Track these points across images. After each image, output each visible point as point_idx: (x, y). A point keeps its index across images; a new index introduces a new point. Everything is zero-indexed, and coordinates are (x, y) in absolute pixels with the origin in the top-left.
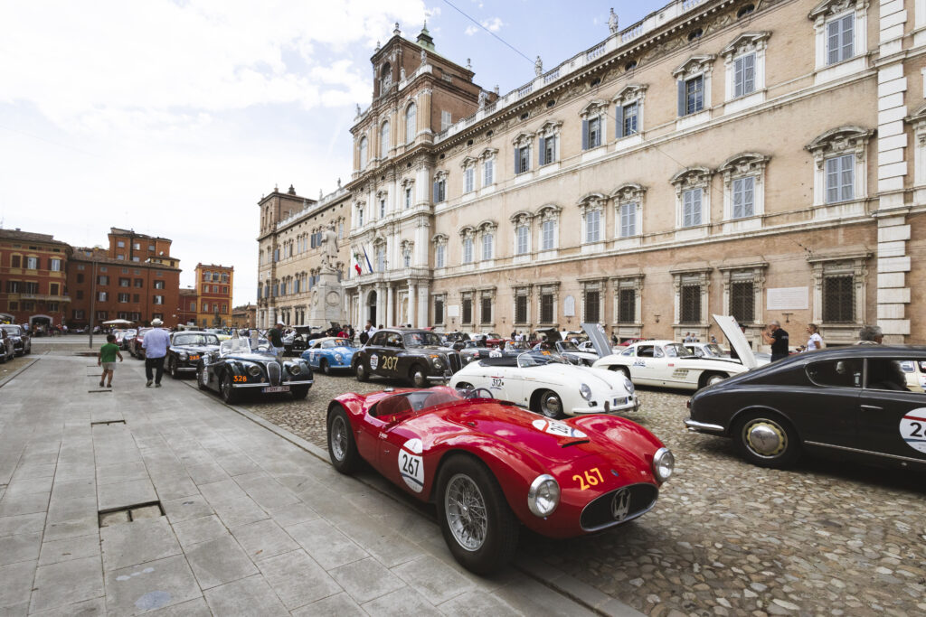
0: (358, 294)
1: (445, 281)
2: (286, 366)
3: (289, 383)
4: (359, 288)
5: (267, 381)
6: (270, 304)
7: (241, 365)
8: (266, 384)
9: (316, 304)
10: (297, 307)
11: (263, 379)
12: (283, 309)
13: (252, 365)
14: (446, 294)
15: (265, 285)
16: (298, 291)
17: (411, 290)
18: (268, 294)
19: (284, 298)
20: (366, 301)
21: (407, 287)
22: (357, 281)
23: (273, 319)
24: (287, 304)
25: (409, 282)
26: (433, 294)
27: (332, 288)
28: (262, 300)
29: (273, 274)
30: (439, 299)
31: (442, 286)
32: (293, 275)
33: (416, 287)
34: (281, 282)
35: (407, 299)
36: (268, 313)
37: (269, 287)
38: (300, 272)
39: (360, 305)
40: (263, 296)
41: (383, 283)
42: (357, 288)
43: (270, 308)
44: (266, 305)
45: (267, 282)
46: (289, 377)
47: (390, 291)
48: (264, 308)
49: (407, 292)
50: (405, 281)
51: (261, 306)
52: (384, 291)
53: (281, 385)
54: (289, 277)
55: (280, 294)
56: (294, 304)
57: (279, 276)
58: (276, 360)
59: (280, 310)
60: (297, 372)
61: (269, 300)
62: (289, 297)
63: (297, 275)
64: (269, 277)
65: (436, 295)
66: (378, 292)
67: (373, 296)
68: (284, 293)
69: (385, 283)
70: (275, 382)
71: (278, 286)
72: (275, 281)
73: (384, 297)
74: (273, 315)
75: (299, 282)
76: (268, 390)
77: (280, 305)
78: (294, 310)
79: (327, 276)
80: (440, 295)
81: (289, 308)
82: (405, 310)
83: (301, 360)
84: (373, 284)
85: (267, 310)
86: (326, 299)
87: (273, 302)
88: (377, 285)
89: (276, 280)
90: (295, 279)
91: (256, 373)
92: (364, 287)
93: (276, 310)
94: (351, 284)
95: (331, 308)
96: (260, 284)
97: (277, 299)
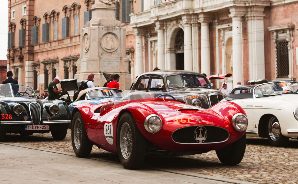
0: (156, 34)
1: (290, 7)
2: (46, 107)
3: (49, 122)
4: (158, 25)
5: (29, 119)
6: (26, 57)
7: (7, 105)
8: (29, 122)
9: (88, 50)
10: (66, 60)
11: (26, 118)
12: (45, 63)
13: (16, 105)
14: (292, 29)
15: (19, 27)
16: (68, 34)
17: (236, 24)
18: (24, 41)
19: (47, 47)
20: (168, 46)
21: (230, 21)
22: (153, 15)
23: (32, 80)
24: (51, 56)
25: (233, 13)
26: (271, 29)
27: (108, 28)
28: (15, 51)
29: (31, 10)
30: (281, 36)
31: (286, 17)
32: (59, 9)
33: (244, 20)
34: (43, 22)
35: (230, 40)
36: (23, 71)
37: (24, 31)
38: (69, 4)
39: (159, 53)
40: (17, 45)
41: (193, 16)
42: (153, 25)
43: (27, 63)
44: (21, 59)
45: (23, 22)
46: (48, 116)
47: (204, 29)
48: (17, 64)
49: (231, 29)
50: (227, 11)
51: (13, 60)
52: (195, 29)
53: (42, 123)
54: (53, 12)
55: (41, 40)
56: (62, 54)
57: (39, 13)
58: (38, 102)
59: (42, 66)
60: (56, 112)
61: (26, 50)
62: (54, 44)
63: (65, 9)
64: (25, 14)
65: (277, 31)
66: (186, 31)
67: (179, 36)
68: (47, 39)
69: (197, 15)
70: (36, 121)
71: (37, 28)
72: (34, 20)
73: (195, 38)
74: (32, 74)
75: (68, 19)
76: (30, 128)
77: (41, 58)
78: (62, 63)
79: (100, 12)
80: (284, 31)
81: (55, 62)
82: (228, 57)
83: (61, 101)
84: (178, 19)
85: (22, 66)
86: (100, 44)
87: (32, 53)
88: (185, 19)
89: (36, 19)
90: (62, 15)
91: (20, 111)
92: (164, 23)
93: (35, 65)
94: (144, 20)
95: (106, 56)
96: (12, 26)
97: (36, 48)
